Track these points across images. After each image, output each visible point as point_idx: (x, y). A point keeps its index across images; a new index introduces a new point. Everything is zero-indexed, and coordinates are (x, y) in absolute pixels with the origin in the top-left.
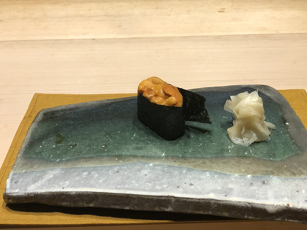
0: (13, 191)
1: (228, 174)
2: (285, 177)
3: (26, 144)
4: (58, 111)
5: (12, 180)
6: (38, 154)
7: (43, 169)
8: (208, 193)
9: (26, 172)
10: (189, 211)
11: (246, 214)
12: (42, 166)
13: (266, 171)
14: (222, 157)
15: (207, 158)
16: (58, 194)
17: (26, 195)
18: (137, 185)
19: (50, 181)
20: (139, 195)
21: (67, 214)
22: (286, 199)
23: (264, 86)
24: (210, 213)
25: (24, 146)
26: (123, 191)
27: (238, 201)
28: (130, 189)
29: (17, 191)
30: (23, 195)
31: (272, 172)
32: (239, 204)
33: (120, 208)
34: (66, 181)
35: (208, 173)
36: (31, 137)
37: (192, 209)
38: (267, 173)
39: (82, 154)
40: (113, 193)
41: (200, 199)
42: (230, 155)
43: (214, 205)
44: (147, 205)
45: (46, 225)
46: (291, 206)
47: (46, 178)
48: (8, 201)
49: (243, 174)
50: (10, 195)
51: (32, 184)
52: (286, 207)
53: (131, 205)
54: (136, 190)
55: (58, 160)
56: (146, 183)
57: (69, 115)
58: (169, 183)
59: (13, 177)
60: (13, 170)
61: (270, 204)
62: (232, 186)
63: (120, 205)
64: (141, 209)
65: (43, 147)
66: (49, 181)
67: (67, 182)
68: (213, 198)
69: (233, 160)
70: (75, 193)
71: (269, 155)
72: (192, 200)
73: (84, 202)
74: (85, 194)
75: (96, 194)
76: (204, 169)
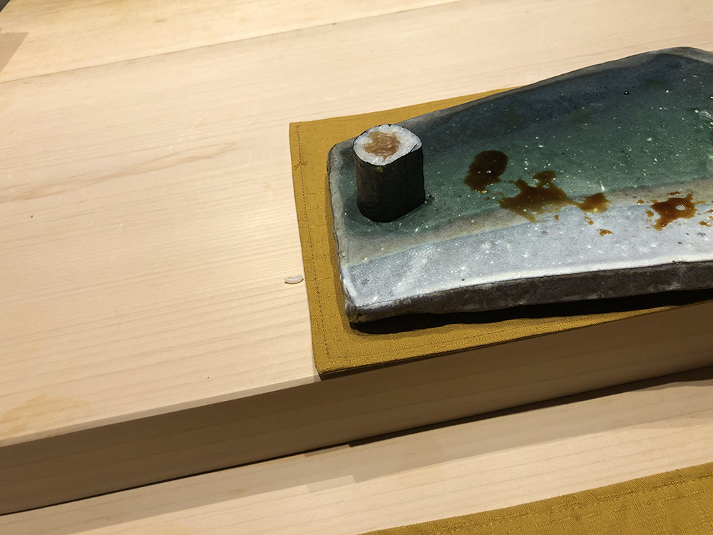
0: (368, 301)
3: (341, 210)
5: (353, 280)
7: (399, 250)
9: (371, 261)
12: (393, 245)
17: (398, 304)
18: (601, 252)
19: (429, 270)
20: (618, 270)
25: (338, 215)
28: (593, 261)
29: (375, 299)
30: (391, 305)
33: (580, 299)
34: (457, 265)
36: (342, 198)
39: (454, 211)
44: (632, 285)
47: (417, 265)
48: (356, 319)
50: (365, 308)
51: (398, 281)
53: (601, 290)
54: (600, 261)
55: (417, 230)
59: (352, 275)
60: (343, 261)
63: (579, 293)
64: (622, 294)
66: (426, 269)
67: (462, 268)
70: (491, 285)
73: (509, 298)
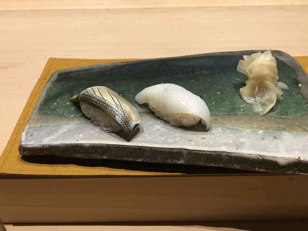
0: (28, 143)
1: (240, 129)
2: (296, 133)
3: (42, 101)
4: (72, 72)
5: (27, 133)
6: (53, 110)
7: (58, 123)
8: (220, 146)
9: (41, 126)
10: (201, 164)
11: (257, 167)
12: (56, 121)
13: (278, 128)
14: (234, 115)
15: (220, 116)
16: (72, 146)
18: (150, 138)
19: (65, 134)
20: (152, 147)
21: (81, 166)
22: (297, 152)
23: (277, 51)
24: (222, 165)
25: (39, 103)
26: (136, 143)
27: (249, 154)
28: (143, 142)
29: (32, 143)
30: (38, 147)
31: (284, 128)
32: (250, 156)
33: (133, 160)
35: (220, 128)
36: (46, 95)
37: (204, 162)
38: (279, 129)
40: (126, 145)
41: (211, 152)
42: (242, 113)
43: (225, 157)
44: (159, 157)
45: (61, 176)
46: (302, 159)
47: (61, 131)
48: (23, 153)
49: (255, 130)
51: (47, 137)
52: (297, 160)
53: (143, 157)
54: (148, 142)
55: (72, 116)
56: (158, 136)
57: (83, 76)
58: (181, 137)
59: (28, 131)
60: (28, 124)
61: (281, 157)
62: (244, 140)
63: (132, 157)
64: (154, 161)
65: (58, 104)
67: (81, 135)
68: (225, 151)
69: (245, 118)
70: (89, 145)
71: (282, 113)
72: (204, 152)
73: (98, 154)
74: (99, 146)
75: (109, 146)
76: (217, 125)
